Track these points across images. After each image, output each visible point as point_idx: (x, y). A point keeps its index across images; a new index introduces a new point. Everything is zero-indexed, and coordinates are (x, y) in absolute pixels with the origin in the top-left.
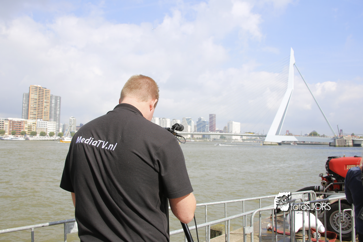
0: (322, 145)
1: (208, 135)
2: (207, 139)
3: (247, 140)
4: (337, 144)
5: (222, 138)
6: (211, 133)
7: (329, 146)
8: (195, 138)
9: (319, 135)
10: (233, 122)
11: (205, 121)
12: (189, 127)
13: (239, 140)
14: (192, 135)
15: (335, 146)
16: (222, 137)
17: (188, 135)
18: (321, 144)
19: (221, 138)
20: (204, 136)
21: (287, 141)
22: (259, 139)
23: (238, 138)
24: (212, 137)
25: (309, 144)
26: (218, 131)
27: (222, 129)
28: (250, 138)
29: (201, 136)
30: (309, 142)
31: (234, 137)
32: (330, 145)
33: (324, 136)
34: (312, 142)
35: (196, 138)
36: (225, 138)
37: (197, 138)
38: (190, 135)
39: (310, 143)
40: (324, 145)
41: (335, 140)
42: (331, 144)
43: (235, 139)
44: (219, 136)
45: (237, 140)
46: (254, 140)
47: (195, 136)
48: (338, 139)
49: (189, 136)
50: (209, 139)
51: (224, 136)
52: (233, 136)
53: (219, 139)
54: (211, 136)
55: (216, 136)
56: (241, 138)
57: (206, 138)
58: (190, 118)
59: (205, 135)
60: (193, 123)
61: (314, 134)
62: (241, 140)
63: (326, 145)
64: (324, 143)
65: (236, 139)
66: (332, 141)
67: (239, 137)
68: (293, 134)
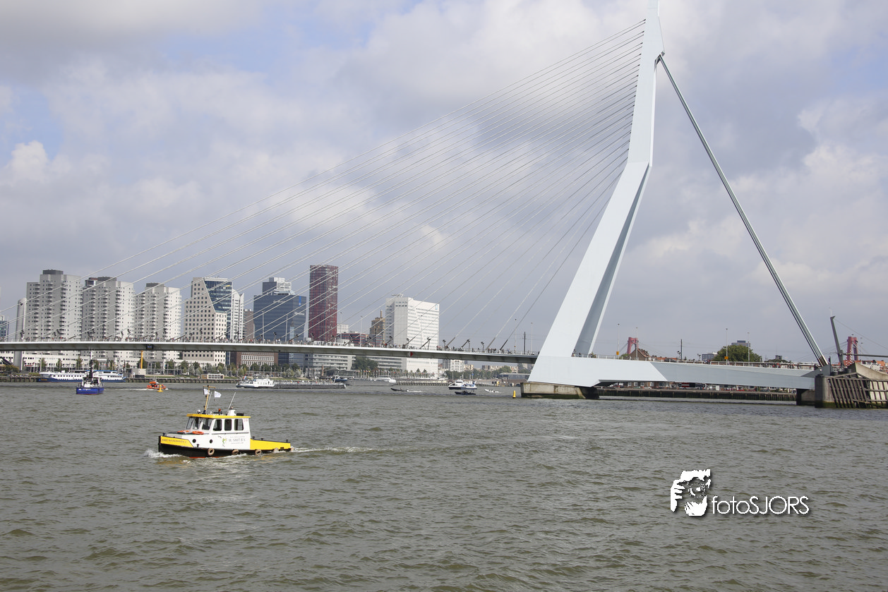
0: (769, 398)
1: (302, 356)
2: (299, 371)
3: (466, 375)
4: (828, 398)
5: (364, 368)
6: (316, 345)
7: (795, 403)
8: (244, 366)
9: (756, 360)
10: (412, 302)
11: (292, 293)
12: (220, 320)
13: (435, 378)
14: (233, 354)
15: (819, 404)
16: (364, 364)
17: (215, 353)
18: (763, 397)
19: (356, 365)
20: (283, 355)
21: (626, 383)
22: (517, 374)
23: (432, 366)
24: (320, 362)
25: (716, 396)
26: (344, 336)
27: (364, 330)
28: (479, 369)
29: (270, 360)
30: (714, 385)
31: (412, 365)
32: (800, 398)
33: (777, 362)
34: (726, 386)
35: (249, 365)
36: (373, 366)
37: (255, 368)
38: (224, 354)
39: (718, 388)
40: (776, 398)
41: (819, 379)
42: (804, 396)
43: (414, 371)
44: (350, 359)
45: (425, 374)
46: (497, 374)
47: (248, 359)
48: (832, 374)
49: (220, 358)
50: (304, 371)
51: (372, 358)
52: (408, 359)
53: (349, 369)
54: (316, 356)
55: (339, 357)
56: (440, 366)
57: (295, 368)
58: (225, 280)
59: (291, 356)
60: (240, 301)
61: (738, 354)
62: (443, 375)
63: (787, 398)
64: (777, 391)
65: (422, 371)
66: (809, 384)
67: (436, 361)
68: (650, 354)
